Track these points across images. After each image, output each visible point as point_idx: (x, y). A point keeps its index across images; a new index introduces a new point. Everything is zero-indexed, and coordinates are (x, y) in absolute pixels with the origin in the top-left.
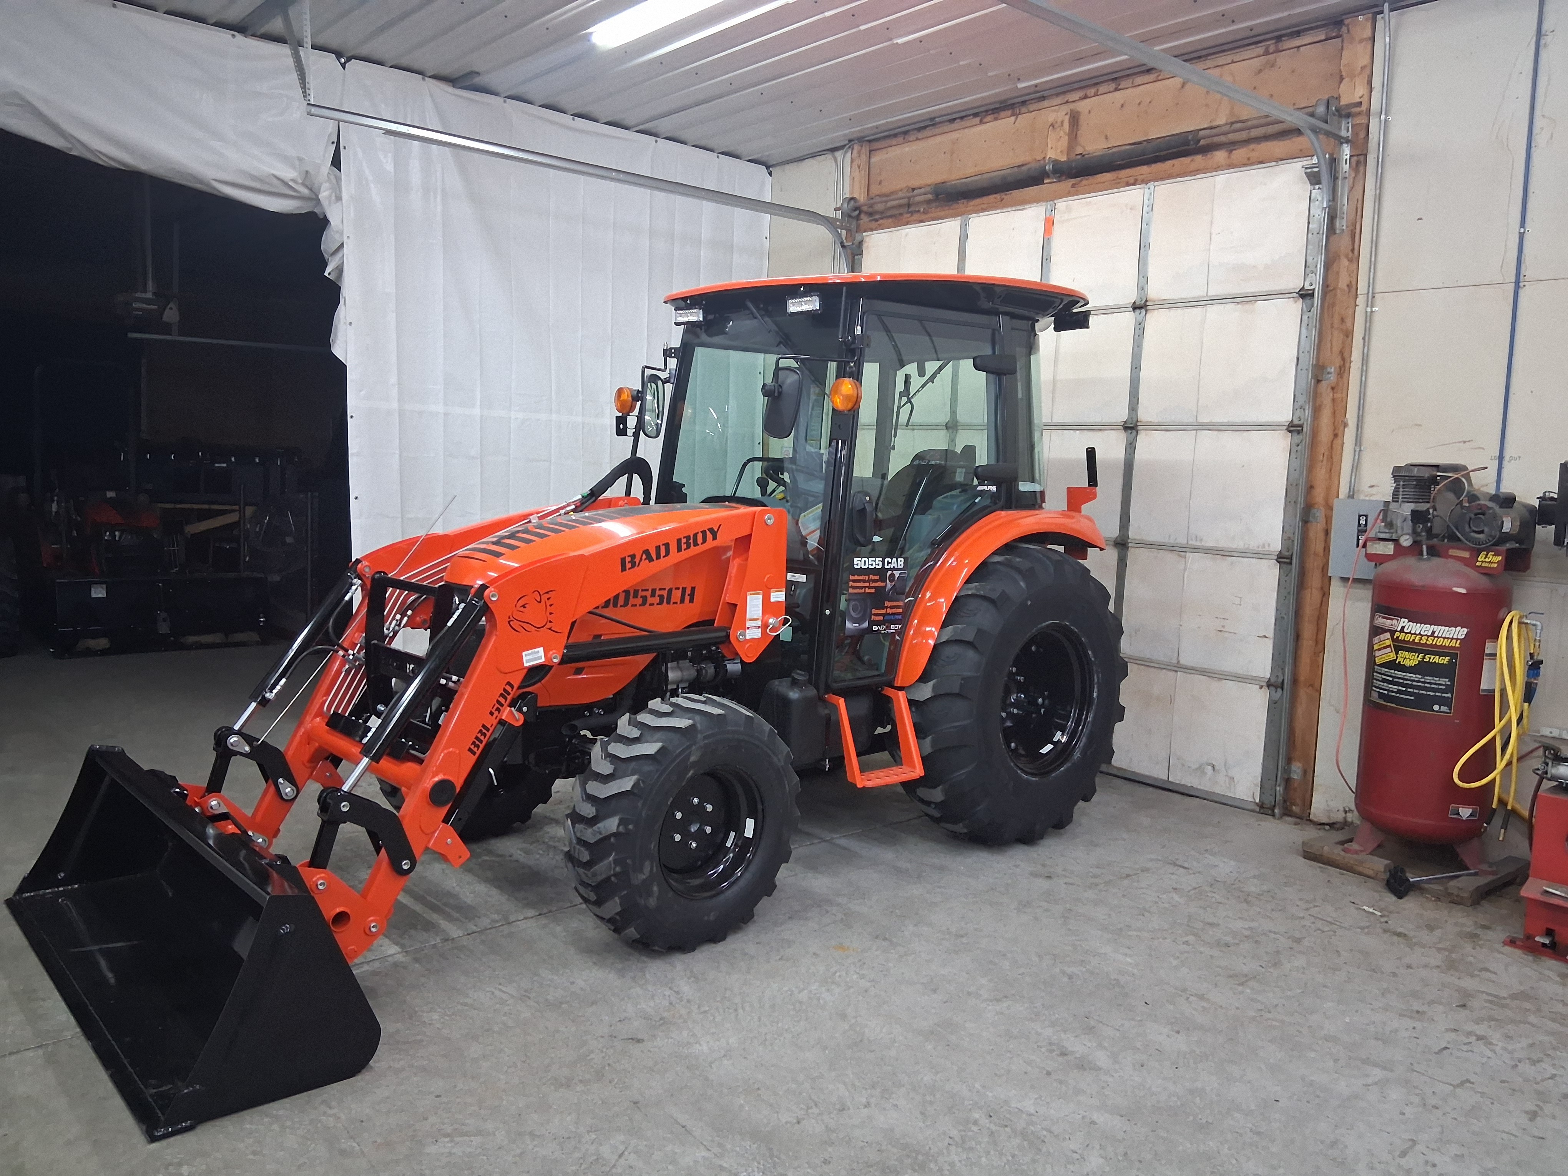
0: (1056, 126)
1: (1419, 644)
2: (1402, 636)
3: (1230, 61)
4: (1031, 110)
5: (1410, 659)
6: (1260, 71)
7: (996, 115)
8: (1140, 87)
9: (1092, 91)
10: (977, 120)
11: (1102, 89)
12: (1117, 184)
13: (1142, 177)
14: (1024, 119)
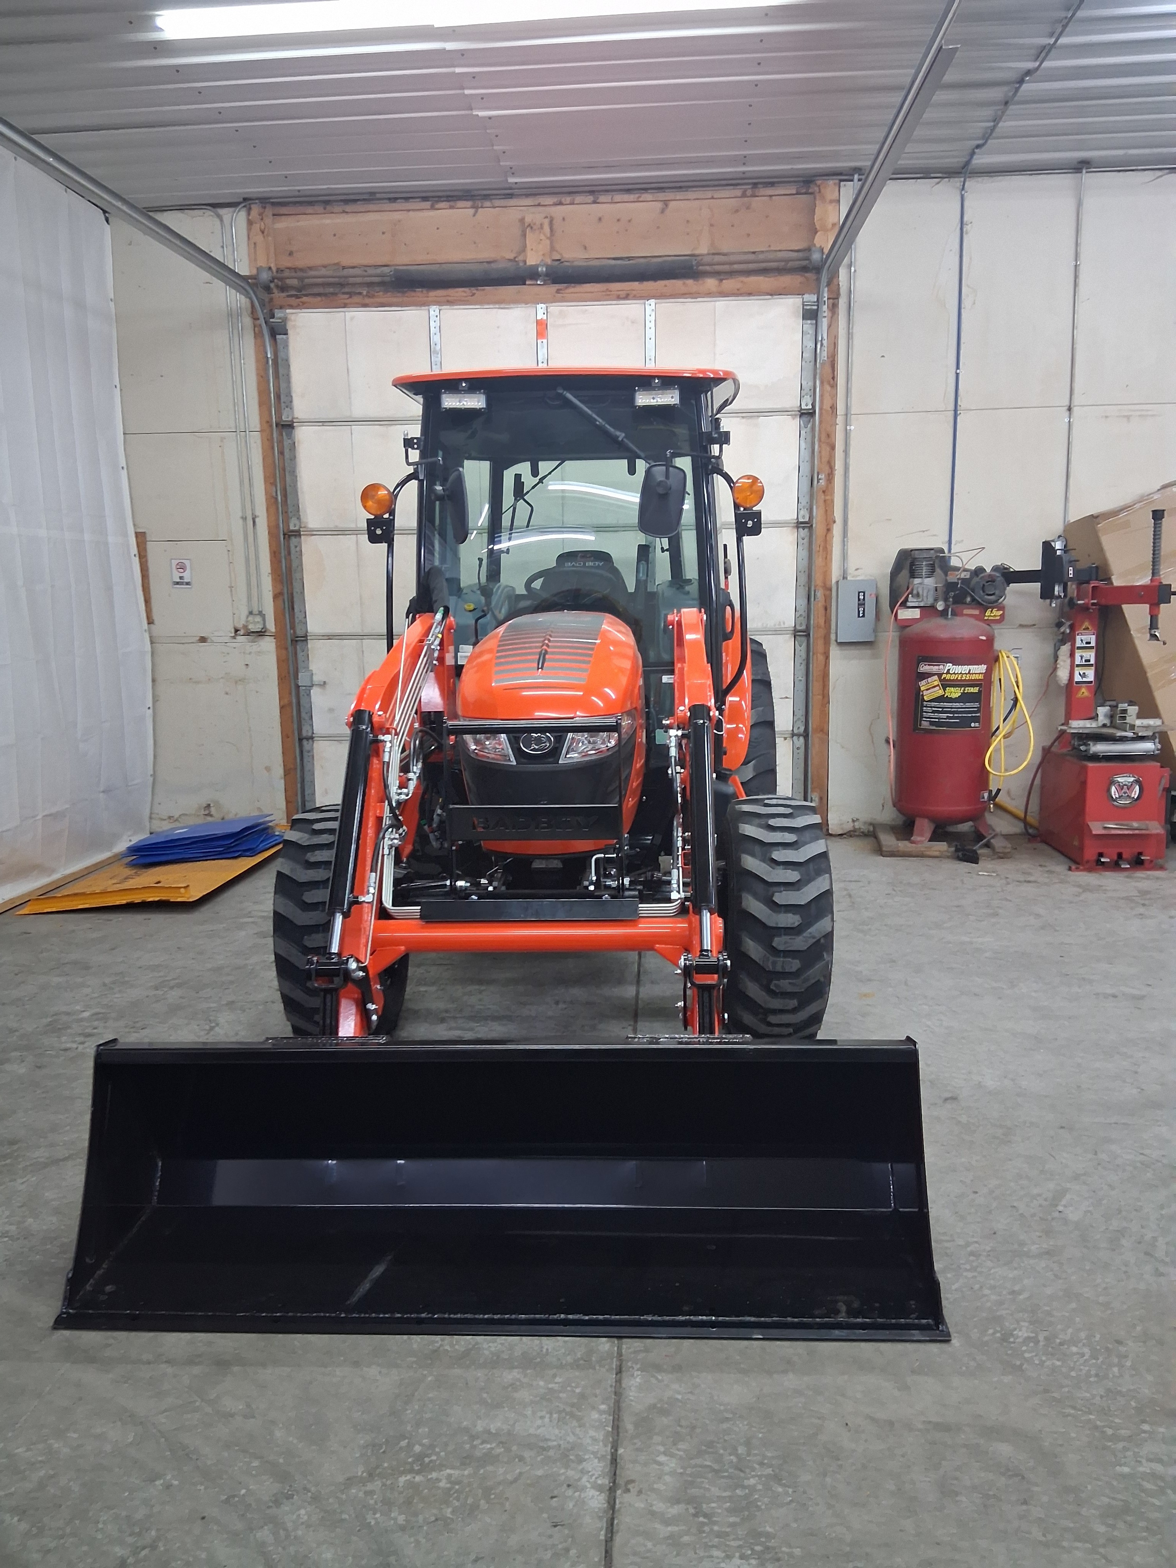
0: (535, 227)
1: (961, 680)
2: (948, 677)
3: (710, 197)
4: (496, 205)
5: (954, 693)
6: (737, 211)
7: (452, 203)
8: (618, 204)
9: (568, 199)
10: (427, 204)
11: (579, 199)
12: (607, 297)
13: (634, 292)
14: (487, 213)
